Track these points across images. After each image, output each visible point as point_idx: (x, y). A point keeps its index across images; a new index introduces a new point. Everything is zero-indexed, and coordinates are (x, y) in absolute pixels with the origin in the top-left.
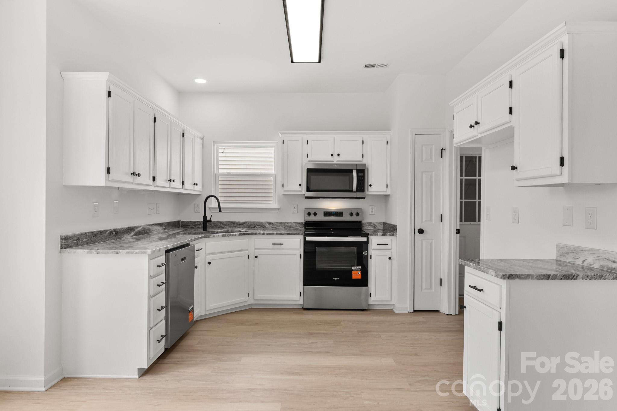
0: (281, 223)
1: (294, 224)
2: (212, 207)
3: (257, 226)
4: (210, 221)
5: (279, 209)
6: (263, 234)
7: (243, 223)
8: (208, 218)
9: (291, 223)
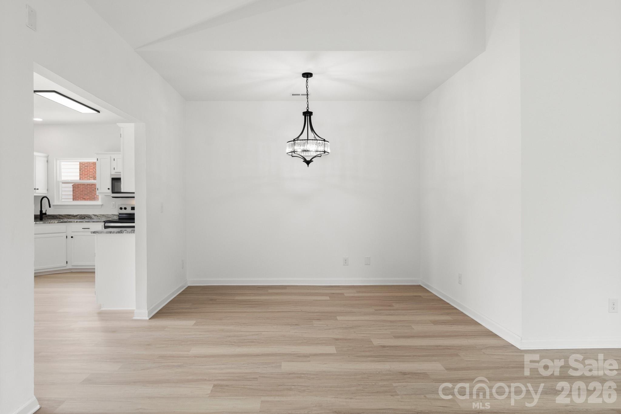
0: (103, 215)
1: (112, 216)
2: (55, 204)
3: (86, 217)
4: (45, 214)
5: (102, 205)
6: (77, 222)
7: (76, 216)
8: (44, 212)
9: (110, 215)
